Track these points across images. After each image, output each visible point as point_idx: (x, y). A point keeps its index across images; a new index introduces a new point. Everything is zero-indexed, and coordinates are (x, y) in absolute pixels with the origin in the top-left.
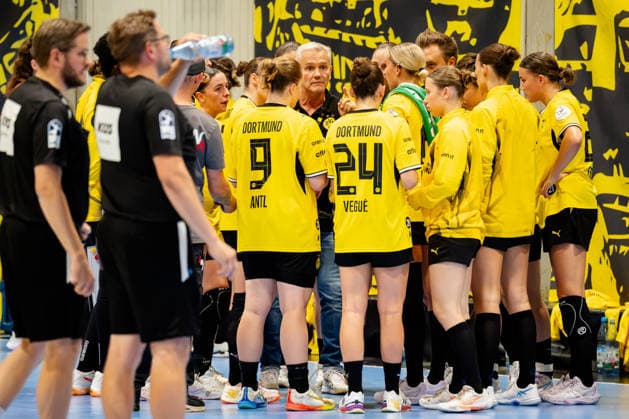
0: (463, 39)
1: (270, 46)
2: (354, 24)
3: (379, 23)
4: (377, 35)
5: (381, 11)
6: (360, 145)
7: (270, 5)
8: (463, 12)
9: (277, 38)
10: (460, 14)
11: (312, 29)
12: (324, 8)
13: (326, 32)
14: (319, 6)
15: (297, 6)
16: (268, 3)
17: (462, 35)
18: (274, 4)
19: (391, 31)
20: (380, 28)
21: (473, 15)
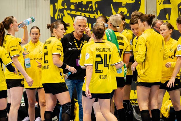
0: (124, 14)
1: (56, 18)
2: (85, 10)
3: (94, 9)
4: (94, 13)
5: (95, 5)
6: (105, 55)
7: (56, 4)
8: (124, 4)
9: (59, 15)
10: (123, 5)
11: (71, 12)
12: (75, 4)
13: (76, 13)
14: (73, 3)
15: (65, 4)
16: (55, 3)
17: (124, 12)
18: (57, 3)
19: (99, 12)
20: (95, 11)
21: (128, 5)
